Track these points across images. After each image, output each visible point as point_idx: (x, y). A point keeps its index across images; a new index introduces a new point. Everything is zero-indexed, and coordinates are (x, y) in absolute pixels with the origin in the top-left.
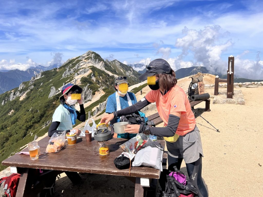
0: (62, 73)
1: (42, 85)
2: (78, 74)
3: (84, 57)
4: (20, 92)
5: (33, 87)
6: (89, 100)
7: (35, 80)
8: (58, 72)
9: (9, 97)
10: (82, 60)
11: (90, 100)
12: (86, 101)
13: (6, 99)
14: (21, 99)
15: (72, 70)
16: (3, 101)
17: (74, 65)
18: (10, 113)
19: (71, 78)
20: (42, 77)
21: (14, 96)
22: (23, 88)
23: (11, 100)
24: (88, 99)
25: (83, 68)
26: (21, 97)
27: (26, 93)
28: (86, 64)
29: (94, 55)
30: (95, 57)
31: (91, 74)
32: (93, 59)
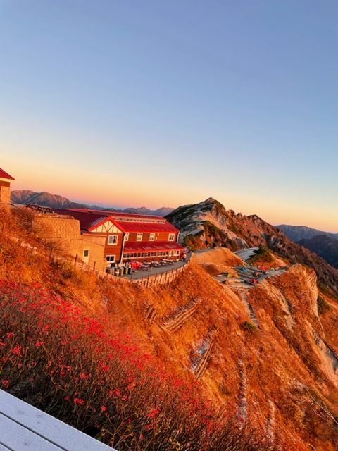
3: (201, 206)
10: (197, 211)
25: (194, 222)
28: (201, 217)
29: (215, 205)
30: (217, 209)
31: (201, 233)
32: (213, 211)
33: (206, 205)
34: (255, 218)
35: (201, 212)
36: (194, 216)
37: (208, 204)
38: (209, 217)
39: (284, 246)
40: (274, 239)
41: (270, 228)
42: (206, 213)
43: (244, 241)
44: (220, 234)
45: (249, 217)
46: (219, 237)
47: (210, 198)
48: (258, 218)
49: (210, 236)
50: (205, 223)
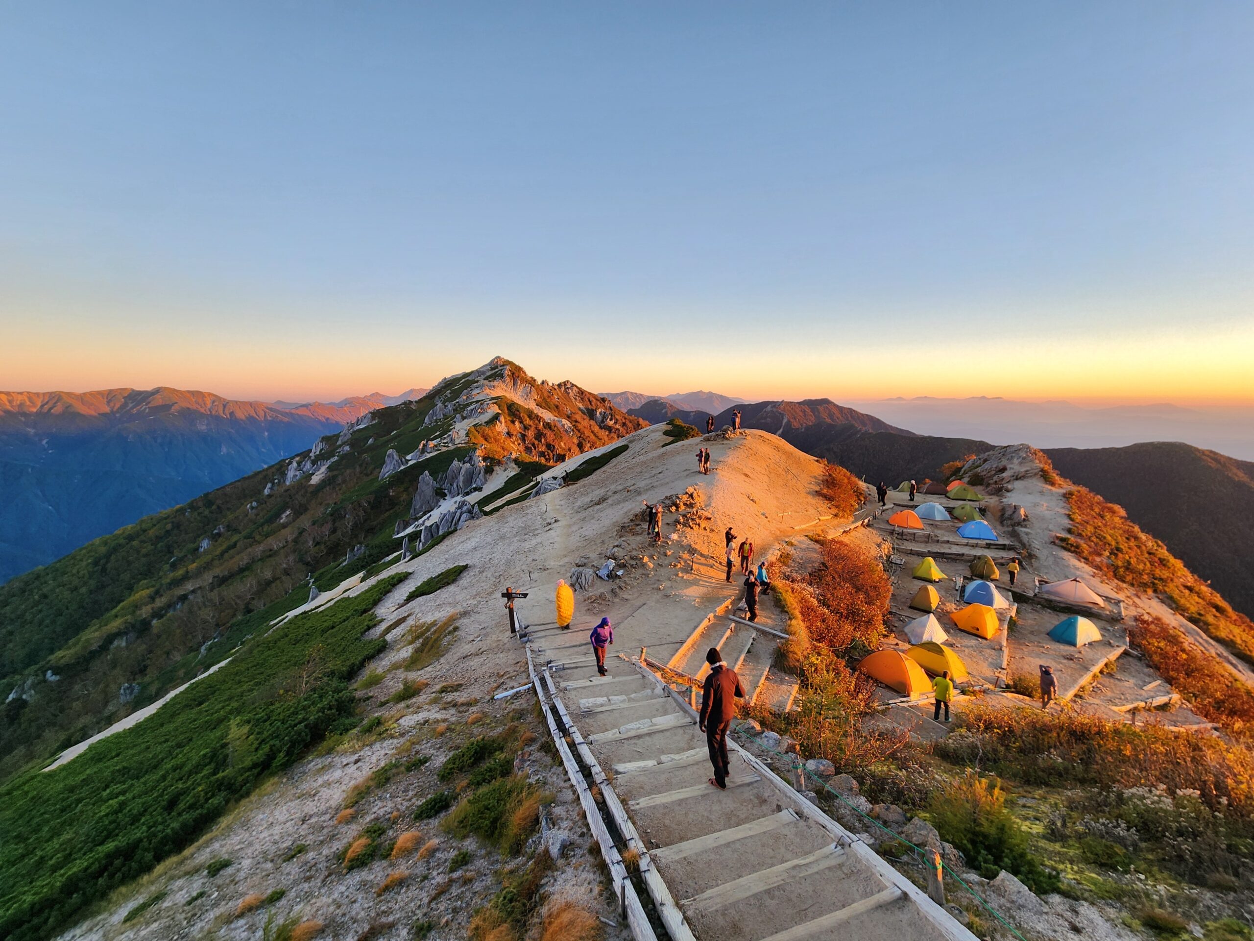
0: (424, 413)
1: (371, 445)
2: (464, 418)
3: (483, 373)
4: (314, 463)
5: (347, 448)
6: (476, 489)
7: (354, 432)
8: (415, 410)
9: (283, 475)
10: (477, 382)
11: (479, 489)
12: (468, 490)
13: (276, 481)
14: (315, 480)
15: (450, 407)
16: (269, 485)
17: (456, 394)
18: (284, 519)
19: (444, 428)
20: (374, 422)
21: (298, 473)
22: (321, 450)
23: (288, 483)
24: (474, 486)
25: (477, 402)
26: (313, 474)
27: (329, 463)
28: (488, 391)
29: (508, 367)
30: (513, 374)
31: (496, 417)
32: (508, 379)
33: (492, 369)
34: (569, 386)
35: (486, 382)
36: (475, 392)
37: (497, 367)
38: (502, 390)
39: (616, 423)
40: (600, 413)
41: (591, 399)
42: (495, 383)
43: (567, 423)
44: (530, 417)
45: (559, 385)
46: (528, 421)
47: (497, 358)
48: (573, 385)
49: (513, 422)
50: (498, 400)
